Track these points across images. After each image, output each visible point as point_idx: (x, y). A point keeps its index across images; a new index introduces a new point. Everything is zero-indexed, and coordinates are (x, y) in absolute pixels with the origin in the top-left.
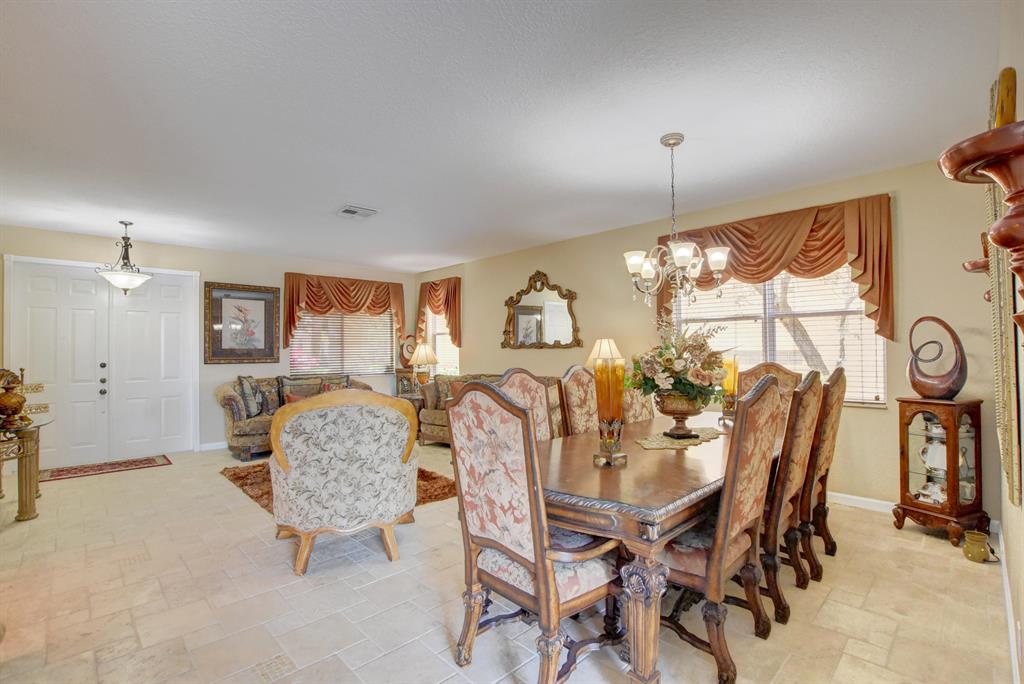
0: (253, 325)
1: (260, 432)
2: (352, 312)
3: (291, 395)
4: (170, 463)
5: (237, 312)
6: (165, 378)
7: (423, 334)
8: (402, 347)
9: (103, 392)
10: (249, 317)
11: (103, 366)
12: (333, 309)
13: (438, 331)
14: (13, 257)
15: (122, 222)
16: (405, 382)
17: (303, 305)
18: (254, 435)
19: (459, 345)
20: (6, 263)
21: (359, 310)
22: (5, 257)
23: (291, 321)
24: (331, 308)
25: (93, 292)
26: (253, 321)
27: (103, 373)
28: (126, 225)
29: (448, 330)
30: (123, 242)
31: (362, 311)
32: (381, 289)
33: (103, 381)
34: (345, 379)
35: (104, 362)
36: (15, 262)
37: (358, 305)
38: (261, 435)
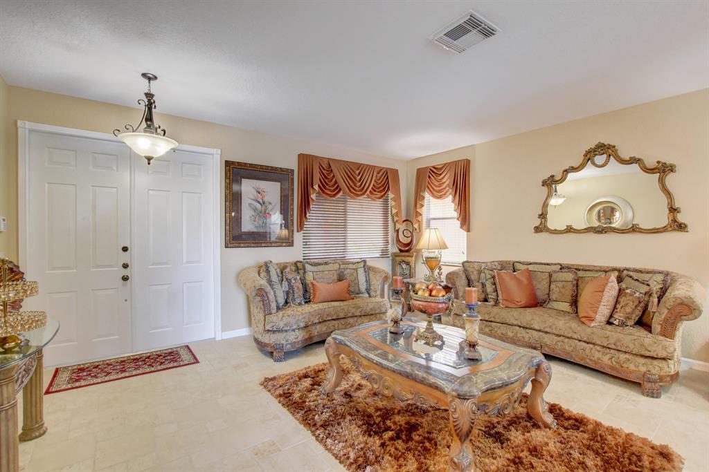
0: (270, 207)
1: (294, 327)
2: (358, 195)
3: (315, 282)
4: (197, 362)
5: (256, 193)
6: (188, 262)
7: (420, 218)
8: (398, 231)
9: (125, 279)
10: (266, 199)
11: (125, 249)
12: (341, 193)
13: (432, 216)
14: (28, 125)
15: (144, 75)
16: (404, 266)
17: (316, 187)
18: (286, 331)
19: (468, 230)
20: (20, 130)
21: (364, 193)
22: (20, 123)
23: (305, 204)
24: (339, 192)
25: (115, 168)
26: (270, 203)
27: (125, 258)
28: (149, 79)
29: (455, 214)
30: (146, 100)
31: (365, 196)
32: (381, 174)
33: (125, 266)
34: (362, 264)
35: (127, 245)
36: (30, 131)
37: (363, 188)
38: (294, 330)
